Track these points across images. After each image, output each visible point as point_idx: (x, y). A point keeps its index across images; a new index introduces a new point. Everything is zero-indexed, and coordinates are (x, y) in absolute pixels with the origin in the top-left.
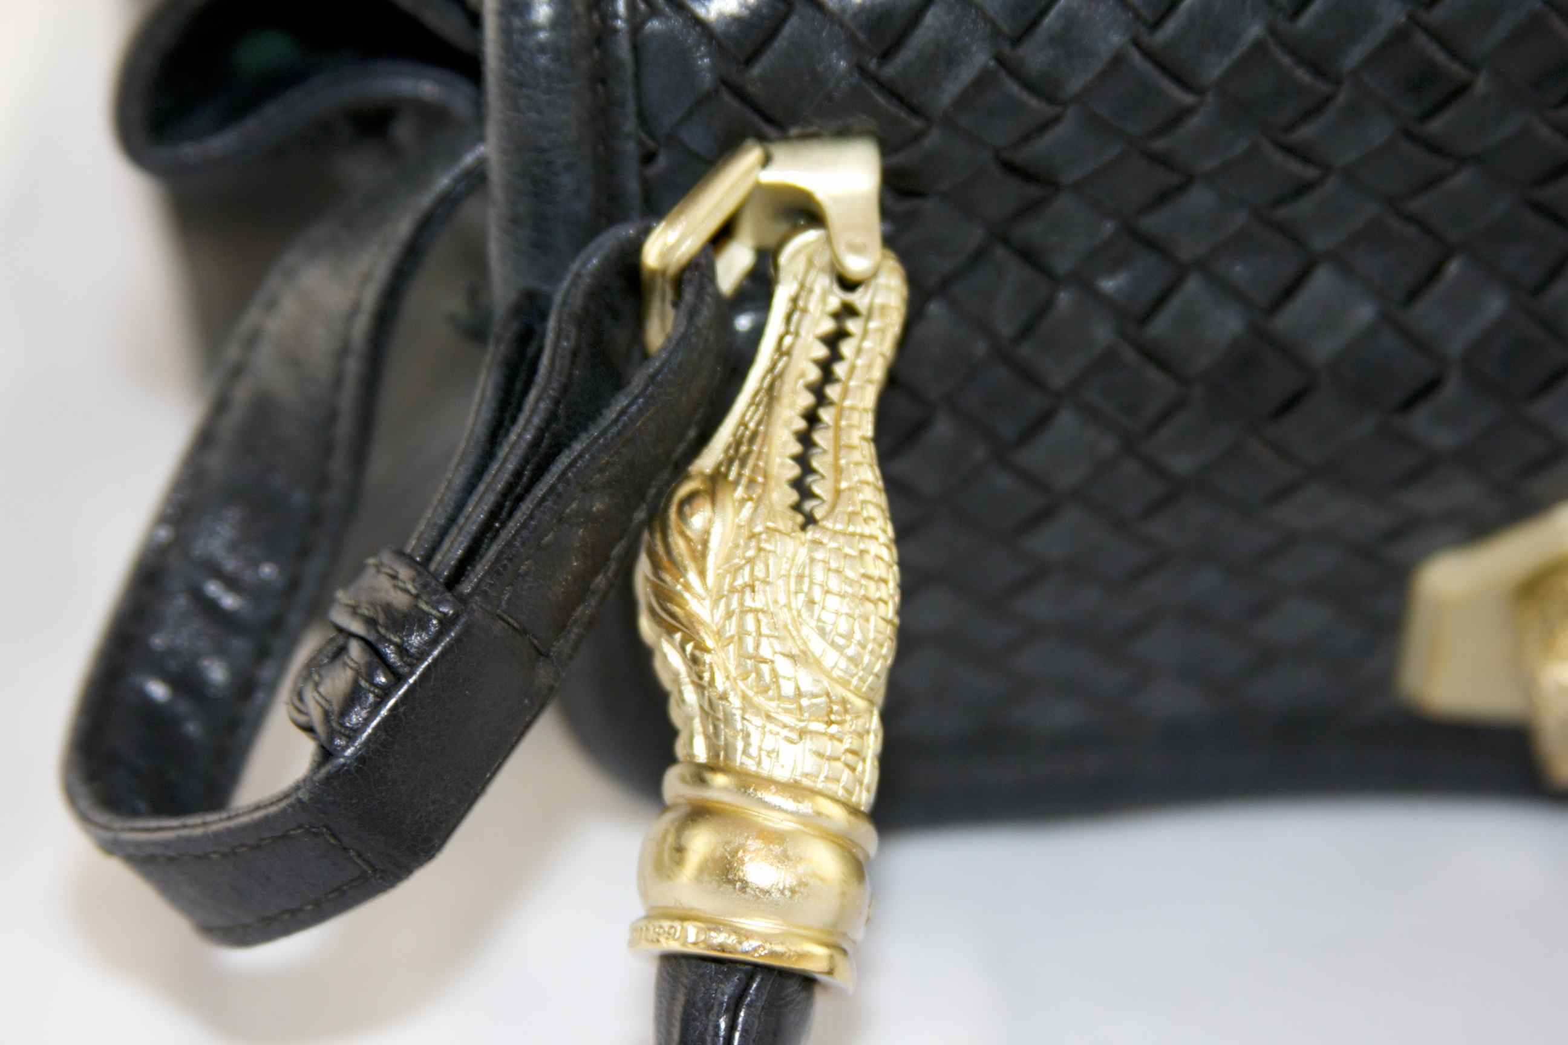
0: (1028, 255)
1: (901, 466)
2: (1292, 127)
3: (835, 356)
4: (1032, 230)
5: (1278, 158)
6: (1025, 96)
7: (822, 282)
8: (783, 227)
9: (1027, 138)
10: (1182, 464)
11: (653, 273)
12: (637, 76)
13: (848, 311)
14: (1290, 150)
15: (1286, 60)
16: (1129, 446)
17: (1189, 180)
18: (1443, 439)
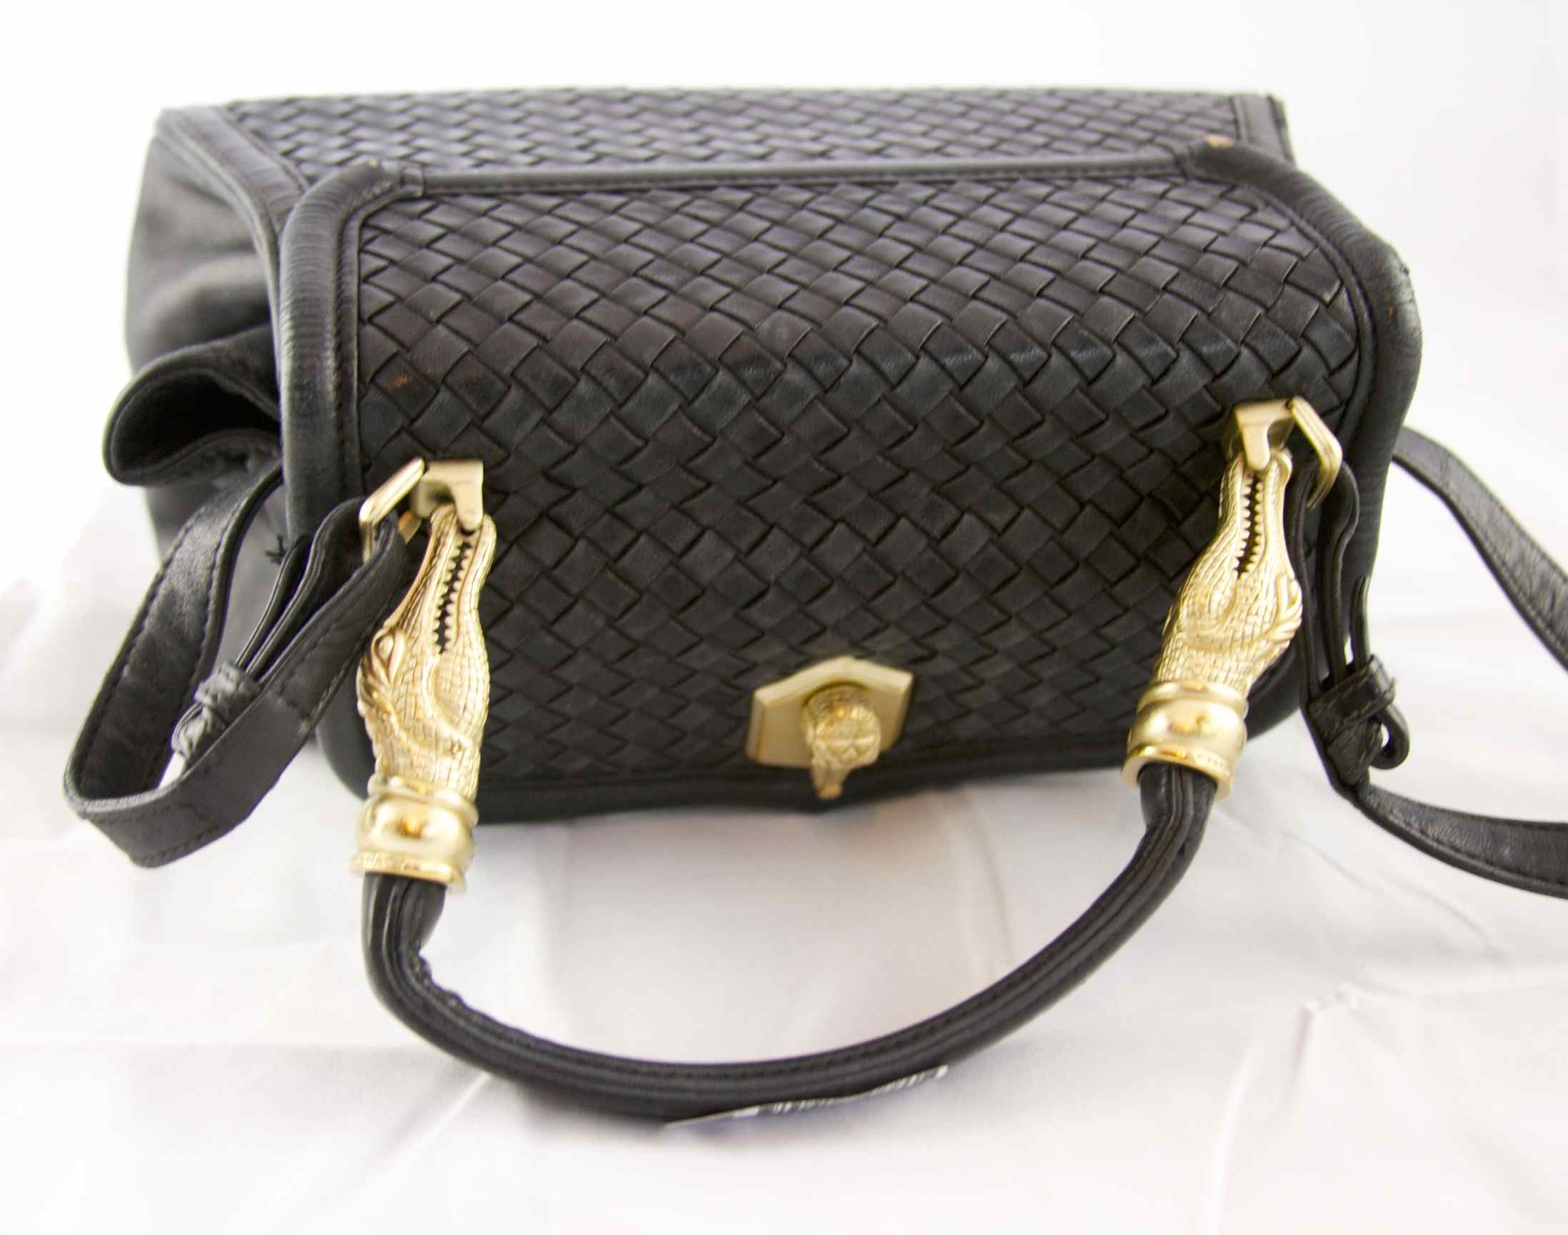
0: (560, 524)
1: (493, 633)
2: (691, 459)
3: (459, 567)
4: (561, 510)
5: (684, 475)
6: (557, 439)
7: (452, 532)
8: (434, 505)
9: (558, 463)
10: (637, 633)
11: (365, 524)
12: (359, 423)
13: (465, 546)
14: (691, 472)
15: (689, 424)
16: (611, 622)
17: (640, 487)
18: (767, 621)
